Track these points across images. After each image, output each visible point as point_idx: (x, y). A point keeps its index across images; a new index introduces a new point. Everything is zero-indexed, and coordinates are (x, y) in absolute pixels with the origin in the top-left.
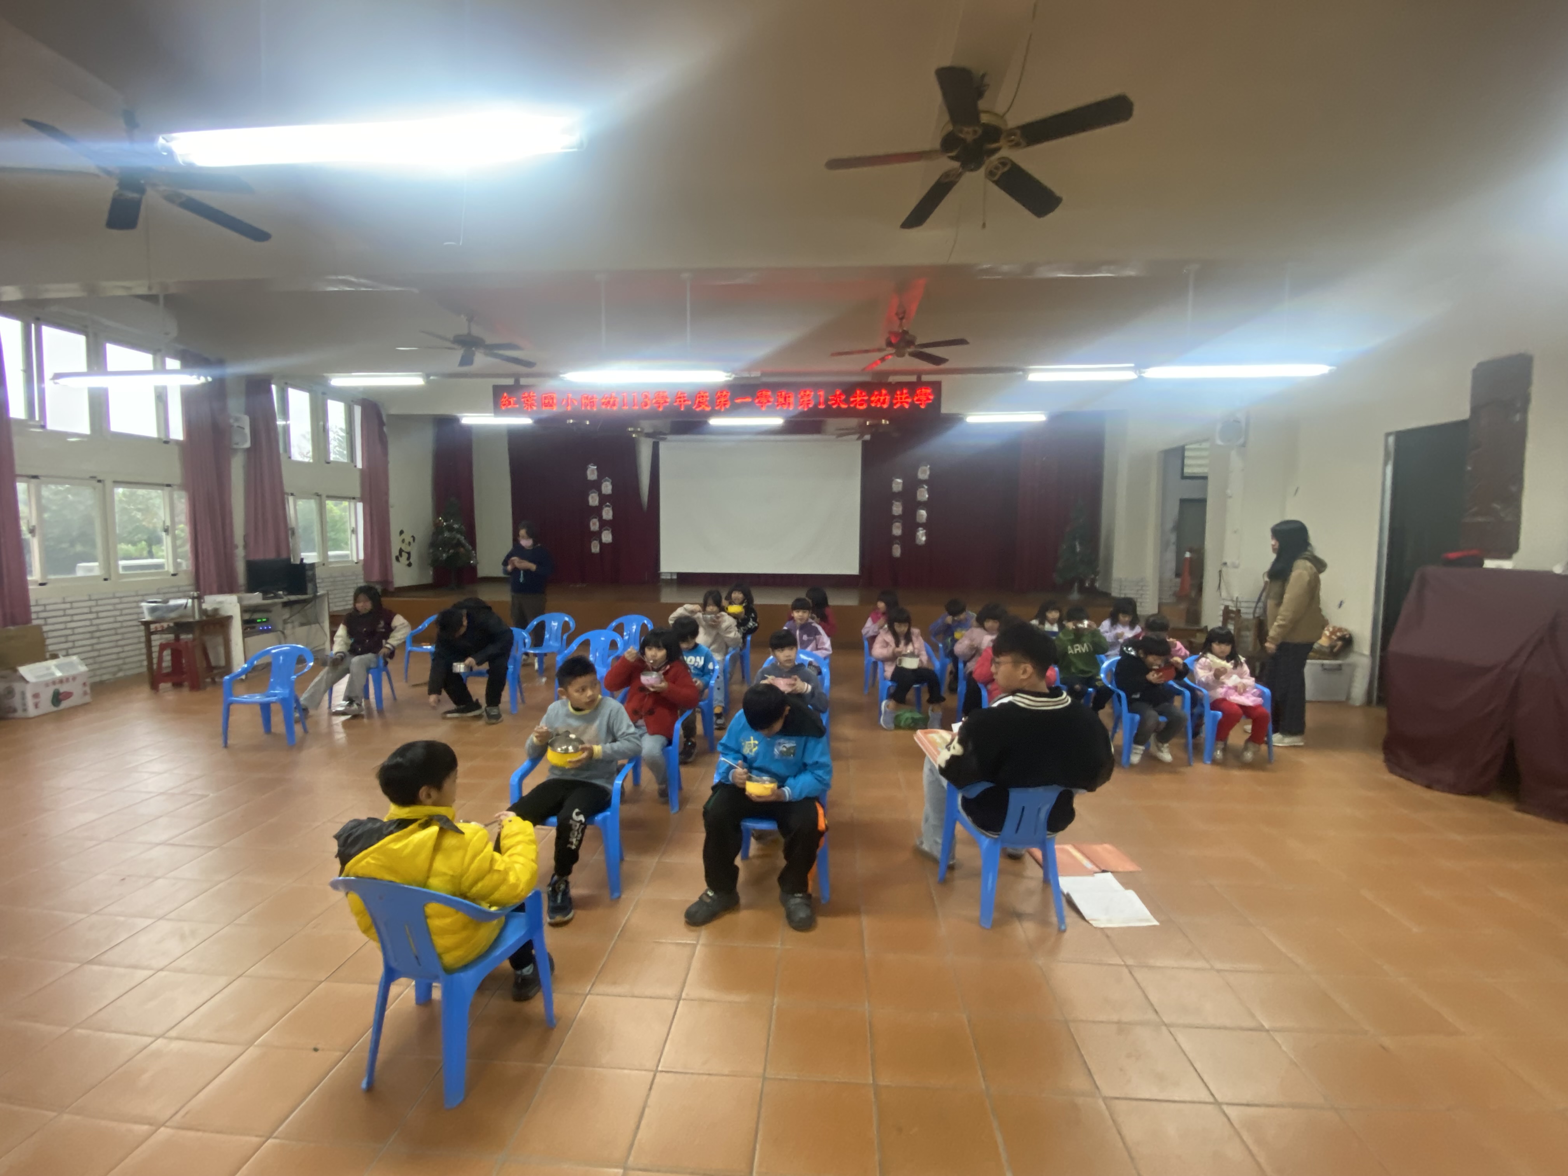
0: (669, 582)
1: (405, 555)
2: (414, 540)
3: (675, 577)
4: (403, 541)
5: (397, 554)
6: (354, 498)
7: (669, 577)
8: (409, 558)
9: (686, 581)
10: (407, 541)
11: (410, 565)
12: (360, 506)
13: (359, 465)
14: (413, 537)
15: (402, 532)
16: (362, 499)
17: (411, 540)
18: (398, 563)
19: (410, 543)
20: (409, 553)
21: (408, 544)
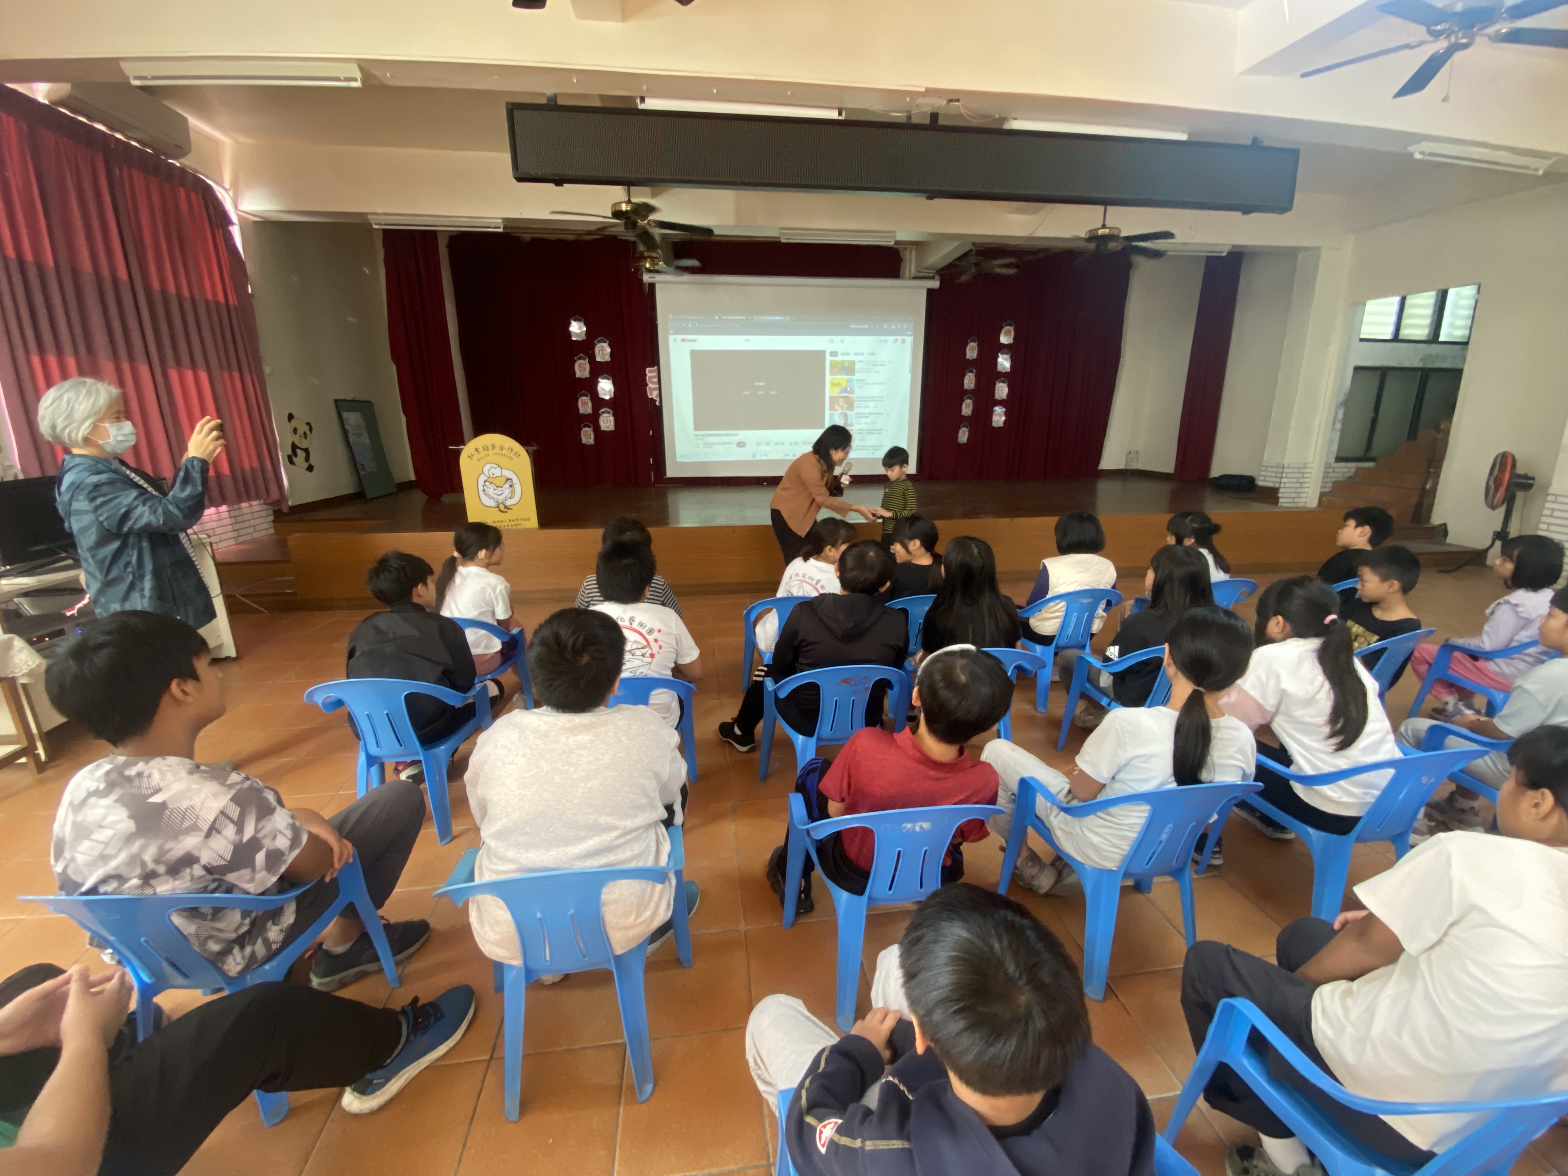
1: (301, 454)
2: (311, 430)
3: (678, 481)
4: (295, 431)
5: (290, 452)
8: (307, 459)
11: (310, 468)
14: (308, 424)
15: (291, 417)
17: (307, 429)
18: (293, 466)
19: (305, 434)
20: (306, 450)
21: (302, 435)
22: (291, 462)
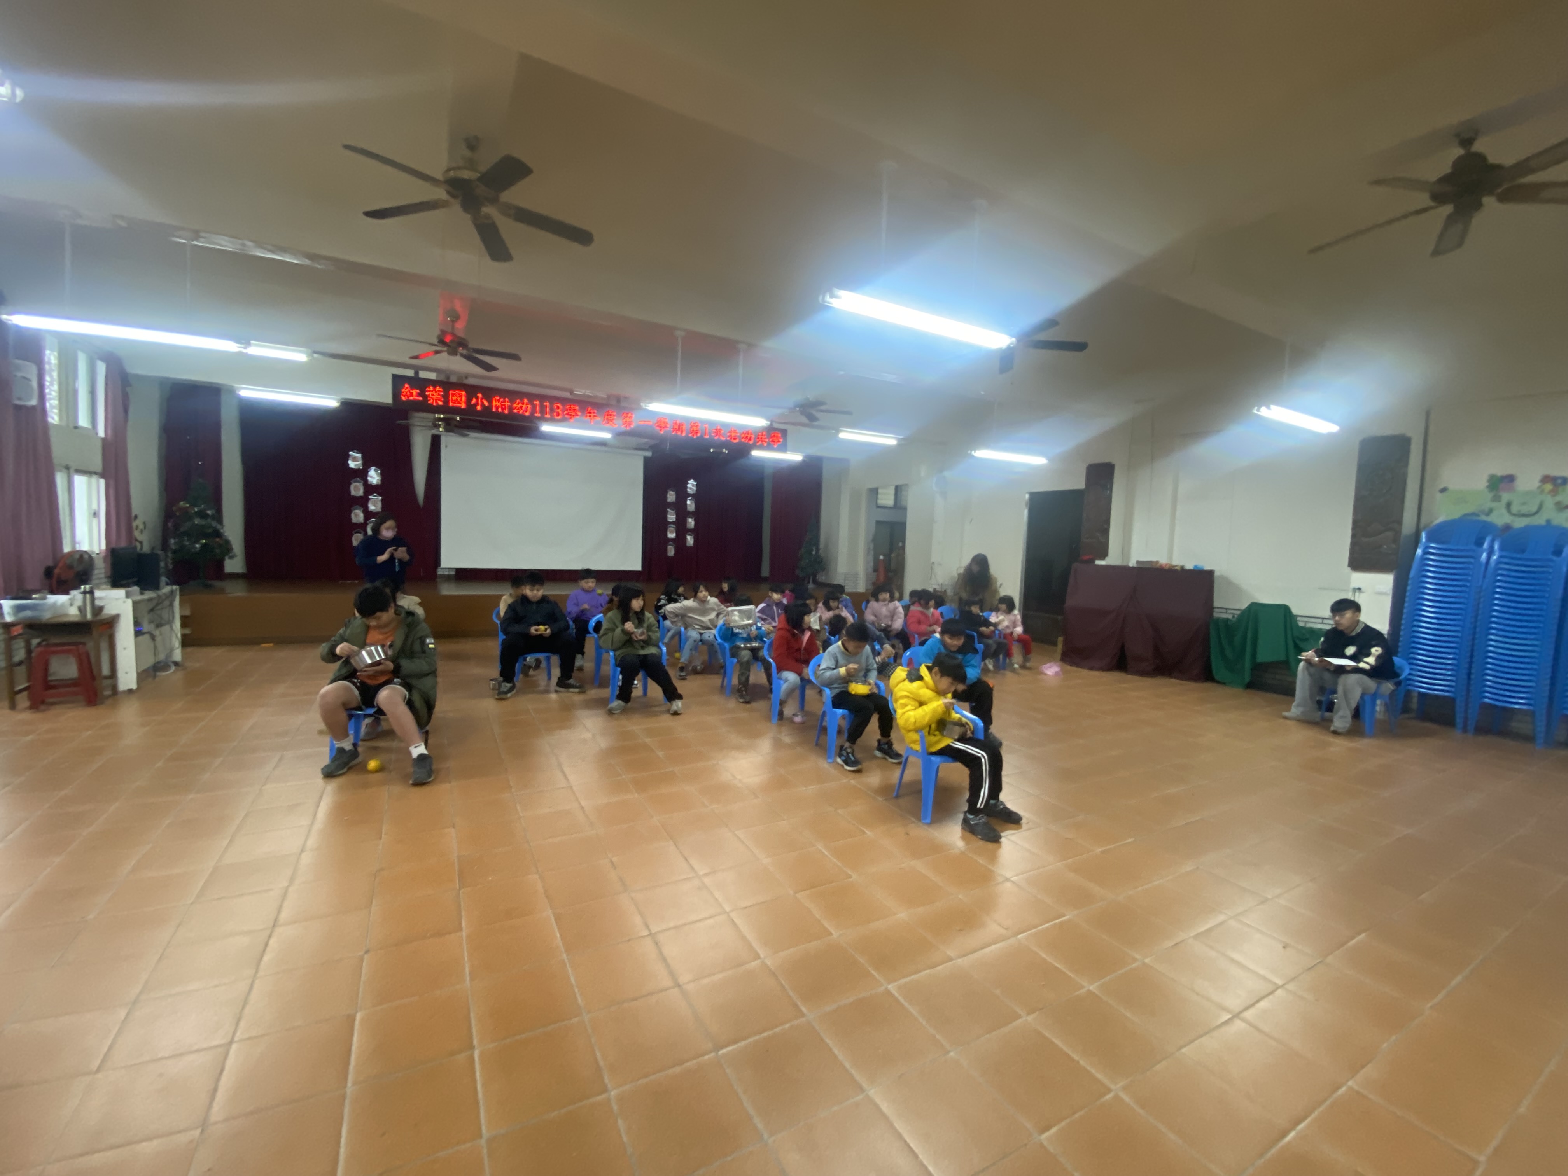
0: (448, 578)
2: (145, 528)
3: (453, 573)
4: (137, 528)
6: (95, 473)
7: (447, 573)
9: (464, 575)
10: (140, 528)
12: (102, 482)
13: (101, 433)
14: (145, 522)
15: (136, 517)
16: (102, 475)
17: (143, 526)
19: (142, 530)
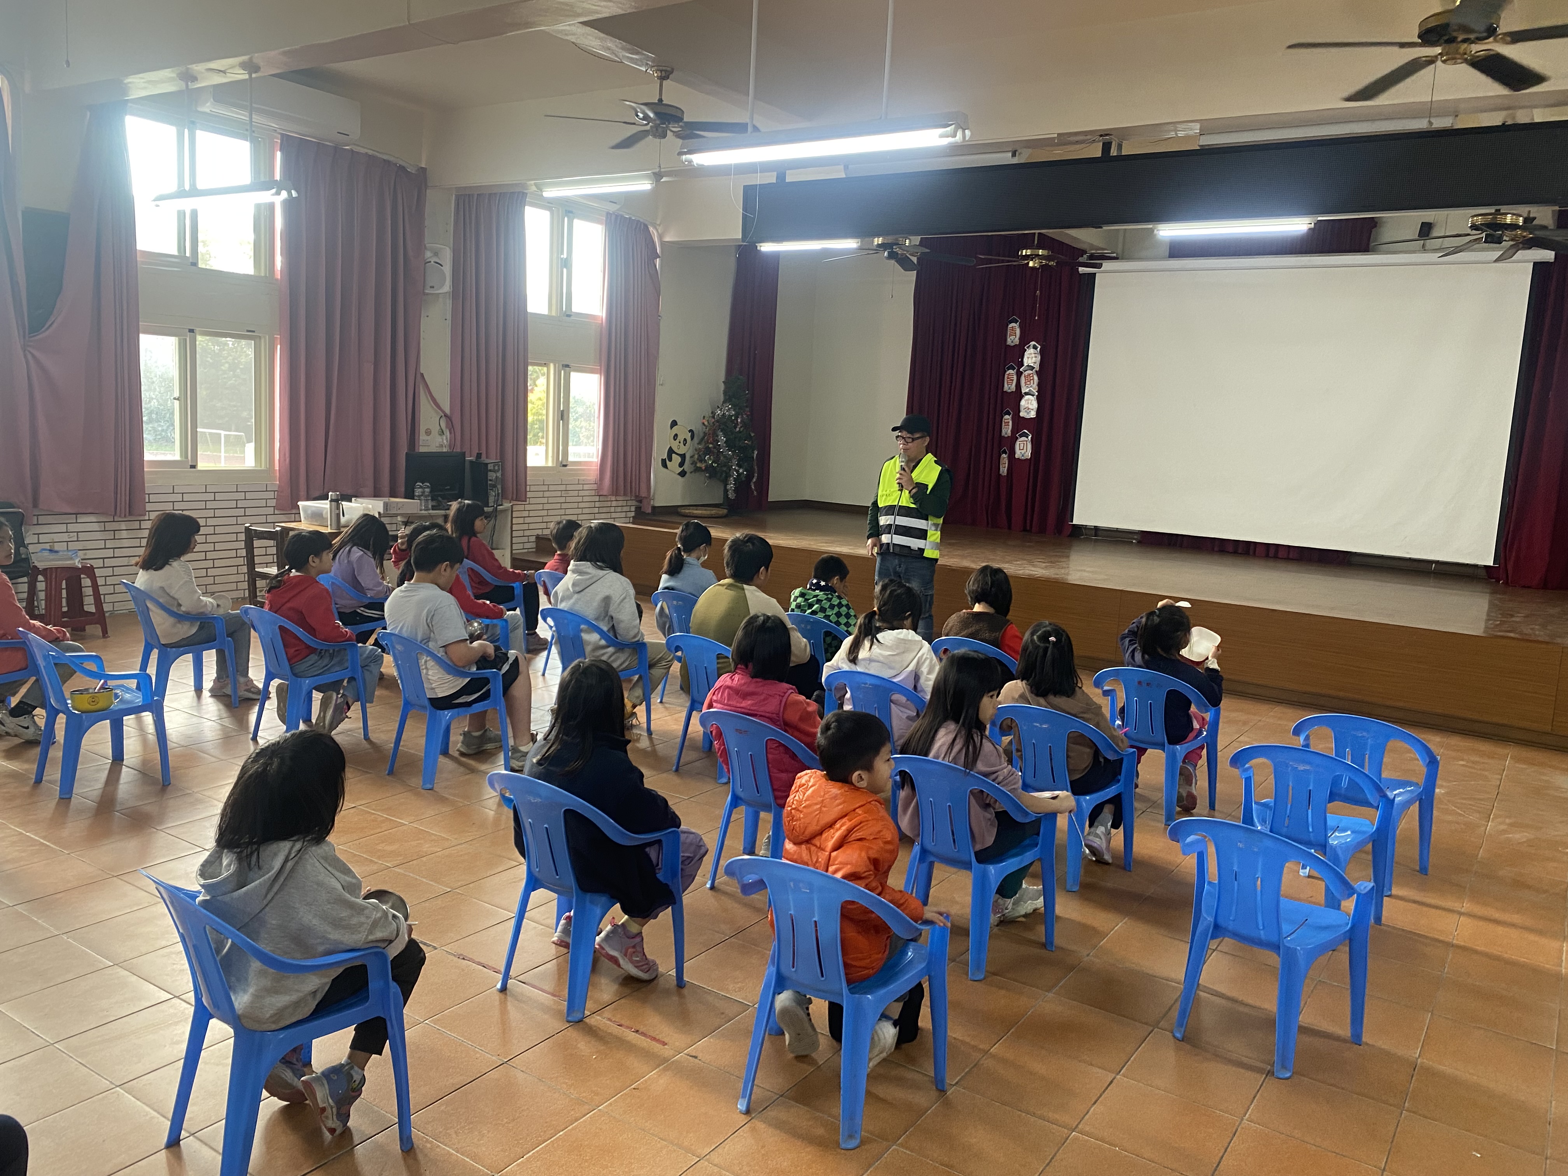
1: (676, 459)
2: (692, 438)
4: (676, 437)
5: (665, 456)
6: (591, 368)
8: (681, 465)
10: (681, 438)
11: (683, 474)
14: (691, 431)
15: (674, 424)
16: (603, 370)
17: (688, 436)
18: (665, 470)
19: (685, 440)
20: (683, 456)
21: (682, 442)
22: (665, 465)
